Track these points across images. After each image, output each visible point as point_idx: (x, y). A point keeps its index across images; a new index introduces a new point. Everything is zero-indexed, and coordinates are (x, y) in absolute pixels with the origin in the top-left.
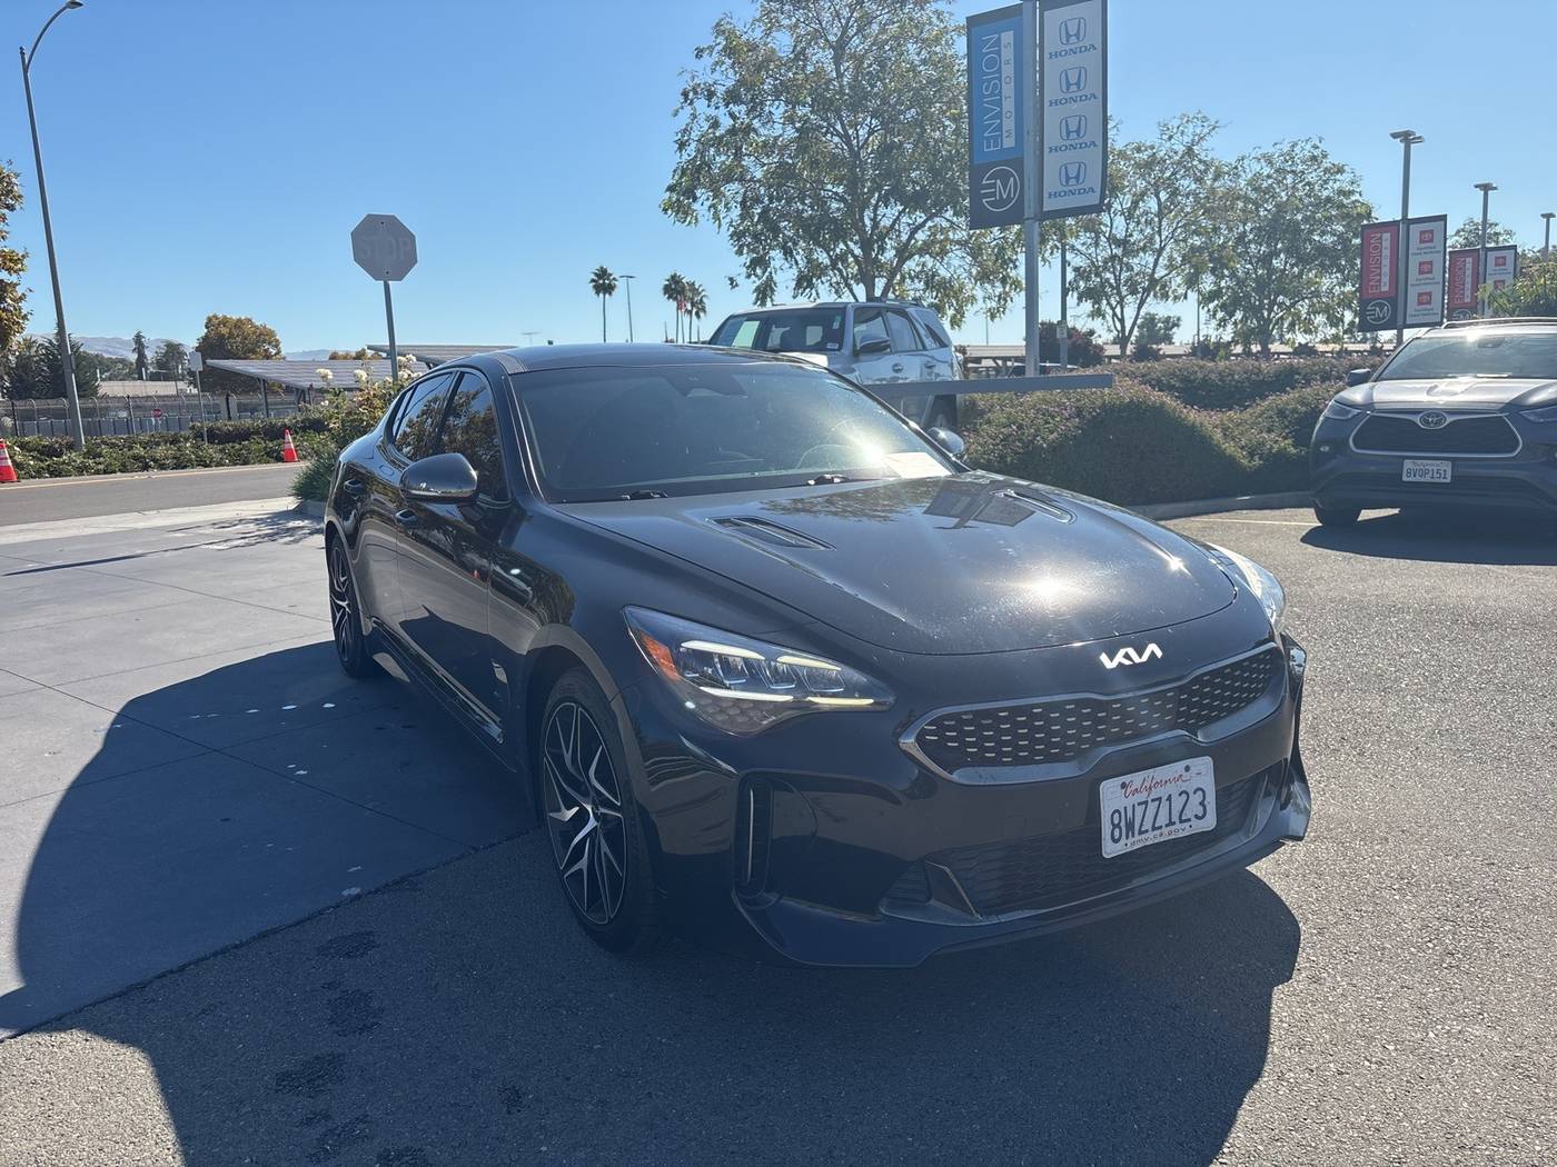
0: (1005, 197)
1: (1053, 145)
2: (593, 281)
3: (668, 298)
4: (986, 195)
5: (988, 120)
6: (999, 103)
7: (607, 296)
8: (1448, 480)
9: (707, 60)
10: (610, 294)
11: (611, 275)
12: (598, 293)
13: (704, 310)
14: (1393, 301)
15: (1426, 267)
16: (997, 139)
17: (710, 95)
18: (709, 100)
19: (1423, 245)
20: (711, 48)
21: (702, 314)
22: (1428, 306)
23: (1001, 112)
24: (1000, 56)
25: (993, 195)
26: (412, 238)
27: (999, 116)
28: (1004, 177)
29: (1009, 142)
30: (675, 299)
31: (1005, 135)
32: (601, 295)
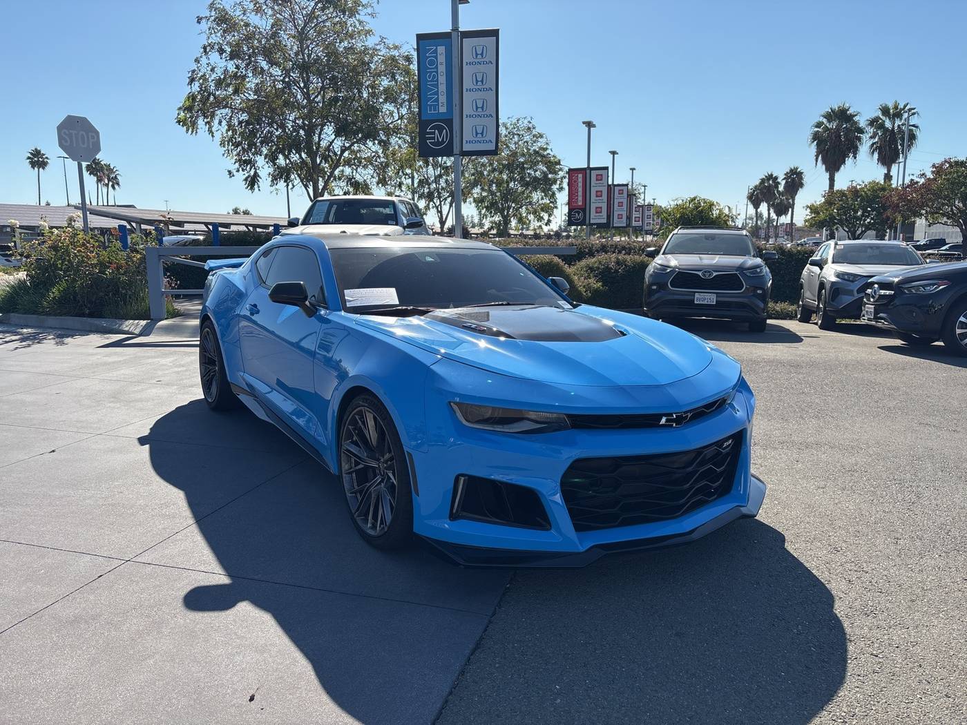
0: (440, 140)
1: (468, 114)
2: (29, 158)
3: (90, 174)
4: (430, 138)
5: (430, 95)
6: (437, 86)
7: (41, 169)
8: (715, 303)
9: (204, 25)
10: (43, 168)
11: (44, 155)
12: (33, 167)
13: (118, 184)
14: (584, 210)
15: (599, 193)
16: (436, 107)
17: (221, 51)
18: (221, 54)
19: (598, 182)
20: (208, 19)
21: (116, 187)
22: (600, 214)
23: (438, 91)
24: (437, 59)
25: (434, 138)
26: (97, 133)
27: (437, 93)
28: (440, 129)
29: (443, 109)
30: (94, 175)
31: (440, 104)
32: (36, 169)
